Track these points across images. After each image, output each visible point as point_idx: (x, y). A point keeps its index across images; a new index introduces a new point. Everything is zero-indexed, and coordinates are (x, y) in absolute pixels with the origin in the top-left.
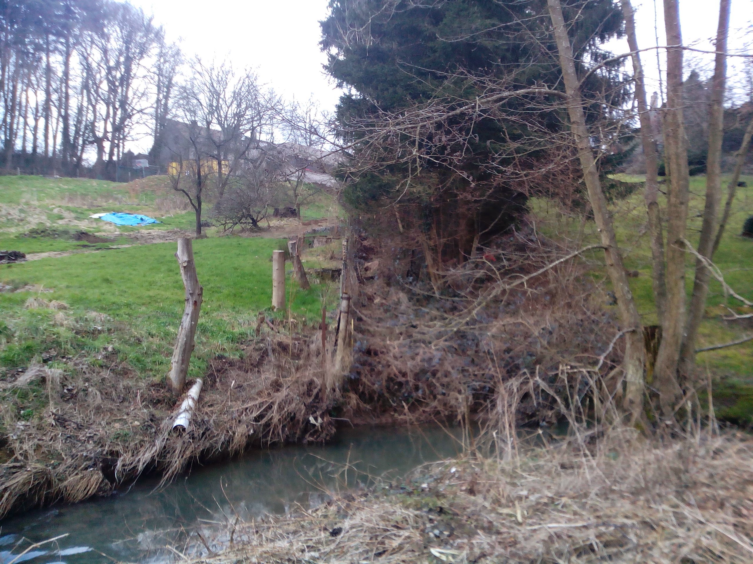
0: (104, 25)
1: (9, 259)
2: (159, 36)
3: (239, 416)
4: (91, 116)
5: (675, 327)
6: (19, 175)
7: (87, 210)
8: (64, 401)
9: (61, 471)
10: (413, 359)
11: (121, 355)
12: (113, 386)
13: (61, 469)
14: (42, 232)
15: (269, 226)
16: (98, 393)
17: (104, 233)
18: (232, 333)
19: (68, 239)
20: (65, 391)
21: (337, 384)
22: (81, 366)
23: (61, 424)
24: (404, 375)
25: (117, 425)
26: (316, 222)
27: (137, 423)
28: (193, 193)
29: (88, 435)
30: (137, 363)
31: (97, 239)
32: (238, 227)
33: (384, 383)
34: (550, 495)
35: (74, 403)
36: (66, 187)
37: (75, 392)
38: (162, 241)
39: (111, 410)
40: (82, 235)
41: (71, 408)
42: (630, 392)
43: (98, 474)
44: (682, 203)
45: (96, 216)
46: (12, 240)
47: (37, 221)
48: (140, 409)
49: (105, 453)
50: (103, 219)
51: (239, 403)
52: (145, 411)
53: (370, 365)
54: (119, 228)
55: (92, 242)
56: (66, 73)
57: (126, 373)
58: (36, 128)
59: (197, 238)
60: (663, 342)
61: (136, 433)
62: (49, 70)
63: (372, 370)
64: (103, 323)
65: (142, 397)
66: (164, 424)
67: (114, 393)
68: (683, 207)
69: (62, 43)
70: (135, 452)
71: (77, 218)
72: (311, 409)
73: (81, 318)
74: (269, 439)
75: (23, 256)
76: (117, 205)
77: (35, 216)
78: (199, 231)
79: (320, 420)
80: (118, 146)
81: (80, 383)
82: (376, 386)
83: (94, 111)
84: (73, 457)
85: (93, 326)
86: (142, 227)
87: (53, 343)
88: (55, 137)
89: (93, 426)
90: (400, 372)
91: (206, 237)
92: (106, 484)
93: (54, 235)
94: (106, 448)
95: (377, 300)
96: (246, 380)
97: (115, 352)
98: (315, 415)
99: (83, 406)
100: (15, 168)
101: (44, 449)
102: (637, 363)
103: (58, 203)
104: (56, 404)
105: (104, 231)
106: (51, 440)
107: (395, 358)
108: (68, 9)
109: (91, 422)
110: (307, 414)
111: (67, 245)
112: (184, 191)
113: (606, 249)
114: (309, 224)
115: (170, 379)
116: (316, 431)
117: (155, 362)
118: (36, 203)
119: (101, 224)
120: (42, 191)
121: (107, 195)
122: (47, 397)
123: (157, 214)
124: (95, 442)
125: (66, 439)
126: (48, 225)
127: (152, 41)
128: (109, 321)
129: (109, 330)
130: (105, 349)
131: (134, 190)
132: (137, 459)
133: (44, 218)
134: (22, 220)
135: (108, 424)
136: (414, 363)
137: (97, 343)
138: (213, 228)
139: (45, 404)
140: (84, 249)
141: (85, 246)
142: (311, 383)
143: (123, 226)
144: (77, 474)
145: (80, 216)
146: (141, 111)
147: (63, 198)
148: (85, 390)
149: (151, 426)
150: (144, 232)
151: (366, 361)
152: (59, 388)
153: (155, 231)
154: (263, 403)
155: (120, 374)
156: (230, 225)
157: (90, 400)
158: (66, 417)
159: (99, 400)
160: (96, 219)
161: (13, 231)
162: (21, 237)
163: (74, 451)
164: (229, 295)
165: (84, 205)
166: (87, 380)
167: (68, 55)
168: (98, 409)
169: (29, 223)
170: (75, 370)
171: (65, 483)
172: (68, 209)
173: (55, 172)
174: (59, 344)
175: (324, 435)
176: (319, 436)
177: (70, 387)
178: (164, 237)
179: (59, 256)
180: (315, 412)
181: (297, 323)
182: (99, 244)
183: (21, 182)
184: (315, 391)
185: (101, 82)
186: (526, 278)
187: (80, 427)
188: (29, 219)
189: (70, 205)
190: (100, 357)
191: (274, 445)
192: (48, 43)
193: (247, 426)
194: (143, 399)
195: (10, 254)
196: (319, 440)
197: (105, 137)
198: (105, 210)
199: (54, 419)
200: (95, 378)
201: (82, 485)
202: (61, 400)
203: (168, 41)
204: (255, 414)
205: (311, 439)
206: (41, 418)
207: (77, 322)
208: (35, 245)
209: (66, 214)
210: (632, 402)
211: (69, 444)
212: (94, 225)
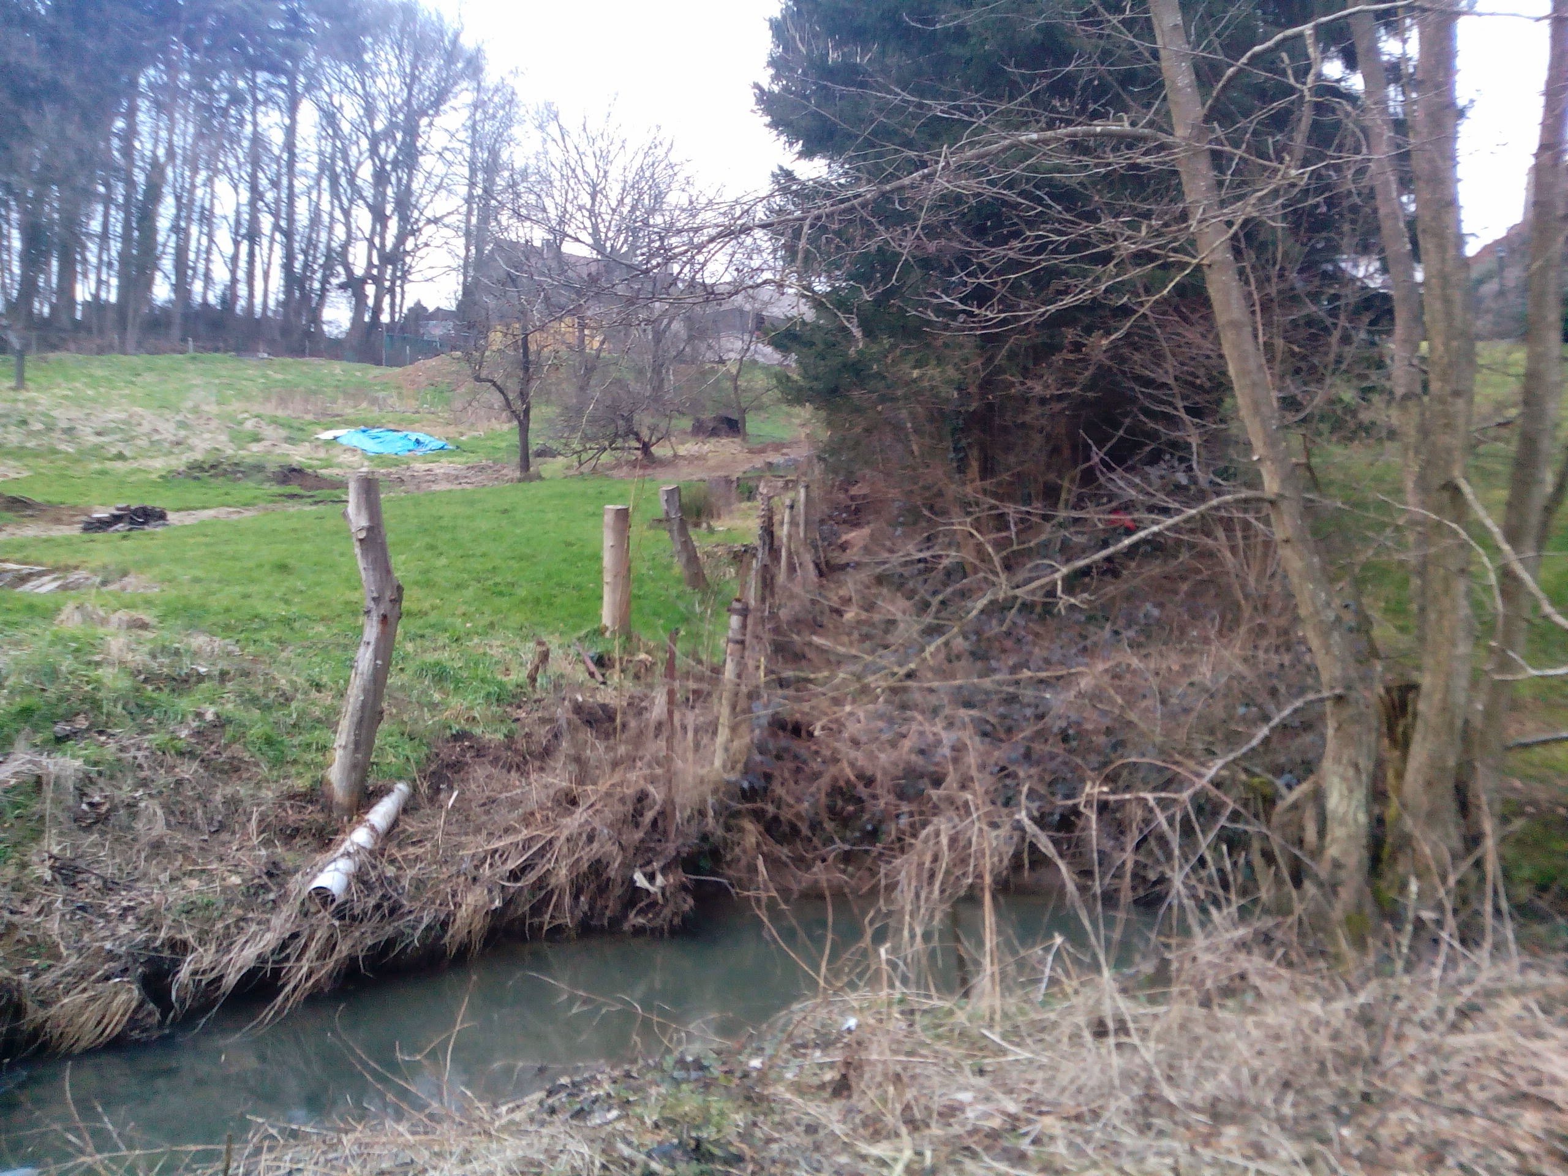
0: (363, 48)
1: (132, 522)
2: (474, 67)
3: (477, 867)
4: (340, 231)
5: (1447, 689)
6: (191, 353)
7: (312, 423)
8: (80, 828)
9: (48, 983)
10: (894, 744)
11: (230, 730)
12: (199, 798)
13: (47, 979)
14: (213, 467)
15: (675, 456)
16: (159, 812)
17: (336, 471)
18: (501, 684)
19: (262, 482)
20: (84, 807)
21: (710, 800)
22: (133, 752)
23: (66, 878)
24: (870, 782)
25: (194, 884)
26: (778, 446)
27: (235, 880)
28: (513, 388)
29: (125, 904)
30: (265, 748)
31: (321, 482)
32: (605, 457)
33: (823, 799)
34: (1012, 1107)
35: (103, 833)
36: (279, 377)
37: (104, 809)
38: (449, 487)
39: (185, 850)
40: (291, 474)
41: (94, 845)
42: (1333, 840)
43: (130, 990)
44: (1456, 394)
45: (328, 435)
46: (154, 483)
47: (207, 445)
48: (253, 848)
49: (158, 943)
50: (342, 440)
51: (481, 838)
52: (263, 852)
53: (796, 757)
54: (371, 459)
55: (311, 488)
56: (290, 146)
57: (237, 770)
58: (235, 258)
59: (520, 480)
60: (1420, 724)
61: (229, 902)
62: (257, 139)
63: (798, 770)
64: (212, 657)
65: (260, 821)
66: (294, 883)
67: (200, 812)
68: (1460, 404)
69: (281, 86)
70: (225, 943)
71: (289, 440)
72: (642, 854)
73: (164, 647)
74: (547, 917)
75: (162, 516)
76: (375, 413)
77: (207, 436)
78: (525, 464)
79: (660, 880)
80: (391, 291)
81: (125, 791)
82: (806, 805)
83: (348, 225)
84: (80, 951)
85: (186, 665)
86: (415, 459)
87: (83, 701)
88: (266, 275)
89: (139, 884)
90: (860, 776)
91: (540, 478)
92: (150, 1014)
93: (235, 473)
94: (163, 934)
95: (850, 615)
96: (506, 788)
97: (221, 723)
98: (649, 869)
99: (125, 838)
100: (184, 340)
101: (23, 934)
102: (1351, 772)
103: (257, 408)
104: (61, 834)
105: (339, 465)
106: (39, 914)
107: (855, 742)
108: (293, 16)
109: (137, 874)
110: (627, 867)
111: (258, 492)
112: (494, 384)
113: (1272, 503)
114: (762, 451)
115: (329, 783)
116: (653, 904)
117: (309, 745)
118: (213, 409)
119: (335, 451)
120: (230, 386)
121: (357, 393)
122: (42, 818)
123: (452, 431)
124: (138, 919)
125: (73, 913)
126: (230, 452)
127: (462, 75)
128: (229, 654)
129: (223, 675)
130: (199, 715)
131: (413, 382)
132: (226, 959)
133: (223, 438)
134: (178, 444)
135: (173, 879)
136: (894, 755)
137: (185, 704)
138: (560, 458)
139: (37, 835)
140: (290, 502)
141: (292, 496)
142: (642, 797)
143: (379, 455)
144: (85, 990)
145: (296, 434)
146: (435, 221)
147: (267, 399)
148: (131, 806)
149: (266, 888)
150: (419, 467)
151: (786, 750)
152: (71, 801)
153: (442, 467)
154: (532, 838)
155: (222, 771)
156: (591, 453)
157: (140, 826)
158: (81, 864)
159: (159, 828)
160: (327, 442)
161: (159, 464)
162: (169, 478)
163: (86, 937)
164: (523, 601)
165: (307, 412)
166: (144, 783)
167: (293, 109)
168: (157, 846)
169: (191, 448)
170: (119, 760)
171: (53, 1010)
172: (275, 422)
173: (261, 347)
174: (96, 705)
175: (667, 912)
176: (657, 915)
177: (97, 799)
178: (457, 477)
179: (235, 517)
180: (649, 862)
181: (654, 664)
182: (321, 494)
183: (192, 367)
184: (649, 815)
185: (359, 164)
186: (1065, 570)
187: (109, 887)
188: (193, 441)
189: (280, 413)
190: (184, 733)
191: (557, 931)
192: (253, 88)
193: (490, 891)
194: (262, 829)
195: (135, 512)
196: (659, 922)
197: (368, 275)
198: (348, 423)
199: (52, 868)
200: (162, 778)
201: (90, 1016)
202: (74, 826)
203: (491, 77)
204: (511, 865)
205: (641, 920)
206: (23, 866)
207: (154, 656)
208: (195, 493)
209: (269, 431)
210: (1337, 865)
211: (80, 924)
212: (322, 454)
